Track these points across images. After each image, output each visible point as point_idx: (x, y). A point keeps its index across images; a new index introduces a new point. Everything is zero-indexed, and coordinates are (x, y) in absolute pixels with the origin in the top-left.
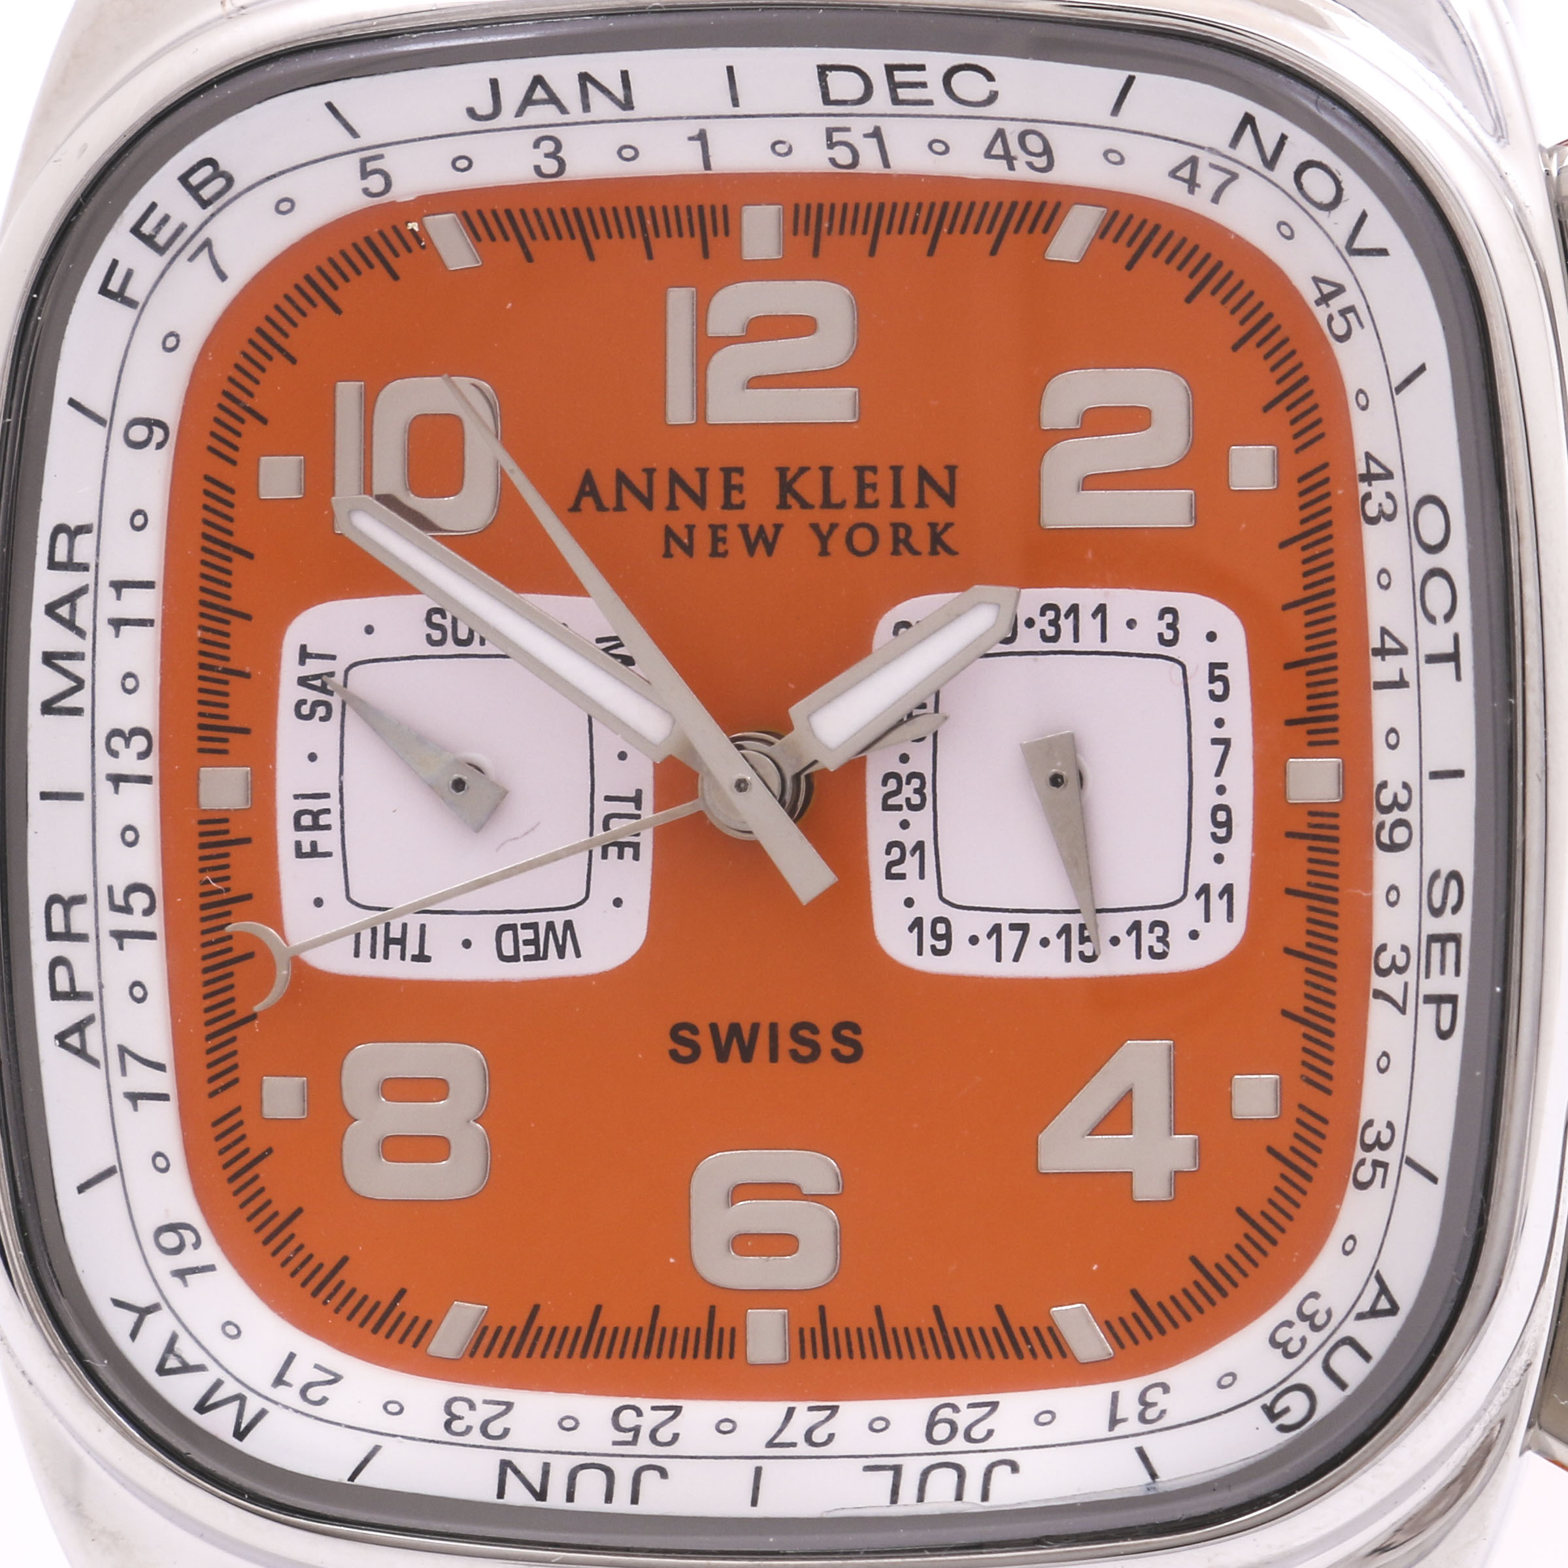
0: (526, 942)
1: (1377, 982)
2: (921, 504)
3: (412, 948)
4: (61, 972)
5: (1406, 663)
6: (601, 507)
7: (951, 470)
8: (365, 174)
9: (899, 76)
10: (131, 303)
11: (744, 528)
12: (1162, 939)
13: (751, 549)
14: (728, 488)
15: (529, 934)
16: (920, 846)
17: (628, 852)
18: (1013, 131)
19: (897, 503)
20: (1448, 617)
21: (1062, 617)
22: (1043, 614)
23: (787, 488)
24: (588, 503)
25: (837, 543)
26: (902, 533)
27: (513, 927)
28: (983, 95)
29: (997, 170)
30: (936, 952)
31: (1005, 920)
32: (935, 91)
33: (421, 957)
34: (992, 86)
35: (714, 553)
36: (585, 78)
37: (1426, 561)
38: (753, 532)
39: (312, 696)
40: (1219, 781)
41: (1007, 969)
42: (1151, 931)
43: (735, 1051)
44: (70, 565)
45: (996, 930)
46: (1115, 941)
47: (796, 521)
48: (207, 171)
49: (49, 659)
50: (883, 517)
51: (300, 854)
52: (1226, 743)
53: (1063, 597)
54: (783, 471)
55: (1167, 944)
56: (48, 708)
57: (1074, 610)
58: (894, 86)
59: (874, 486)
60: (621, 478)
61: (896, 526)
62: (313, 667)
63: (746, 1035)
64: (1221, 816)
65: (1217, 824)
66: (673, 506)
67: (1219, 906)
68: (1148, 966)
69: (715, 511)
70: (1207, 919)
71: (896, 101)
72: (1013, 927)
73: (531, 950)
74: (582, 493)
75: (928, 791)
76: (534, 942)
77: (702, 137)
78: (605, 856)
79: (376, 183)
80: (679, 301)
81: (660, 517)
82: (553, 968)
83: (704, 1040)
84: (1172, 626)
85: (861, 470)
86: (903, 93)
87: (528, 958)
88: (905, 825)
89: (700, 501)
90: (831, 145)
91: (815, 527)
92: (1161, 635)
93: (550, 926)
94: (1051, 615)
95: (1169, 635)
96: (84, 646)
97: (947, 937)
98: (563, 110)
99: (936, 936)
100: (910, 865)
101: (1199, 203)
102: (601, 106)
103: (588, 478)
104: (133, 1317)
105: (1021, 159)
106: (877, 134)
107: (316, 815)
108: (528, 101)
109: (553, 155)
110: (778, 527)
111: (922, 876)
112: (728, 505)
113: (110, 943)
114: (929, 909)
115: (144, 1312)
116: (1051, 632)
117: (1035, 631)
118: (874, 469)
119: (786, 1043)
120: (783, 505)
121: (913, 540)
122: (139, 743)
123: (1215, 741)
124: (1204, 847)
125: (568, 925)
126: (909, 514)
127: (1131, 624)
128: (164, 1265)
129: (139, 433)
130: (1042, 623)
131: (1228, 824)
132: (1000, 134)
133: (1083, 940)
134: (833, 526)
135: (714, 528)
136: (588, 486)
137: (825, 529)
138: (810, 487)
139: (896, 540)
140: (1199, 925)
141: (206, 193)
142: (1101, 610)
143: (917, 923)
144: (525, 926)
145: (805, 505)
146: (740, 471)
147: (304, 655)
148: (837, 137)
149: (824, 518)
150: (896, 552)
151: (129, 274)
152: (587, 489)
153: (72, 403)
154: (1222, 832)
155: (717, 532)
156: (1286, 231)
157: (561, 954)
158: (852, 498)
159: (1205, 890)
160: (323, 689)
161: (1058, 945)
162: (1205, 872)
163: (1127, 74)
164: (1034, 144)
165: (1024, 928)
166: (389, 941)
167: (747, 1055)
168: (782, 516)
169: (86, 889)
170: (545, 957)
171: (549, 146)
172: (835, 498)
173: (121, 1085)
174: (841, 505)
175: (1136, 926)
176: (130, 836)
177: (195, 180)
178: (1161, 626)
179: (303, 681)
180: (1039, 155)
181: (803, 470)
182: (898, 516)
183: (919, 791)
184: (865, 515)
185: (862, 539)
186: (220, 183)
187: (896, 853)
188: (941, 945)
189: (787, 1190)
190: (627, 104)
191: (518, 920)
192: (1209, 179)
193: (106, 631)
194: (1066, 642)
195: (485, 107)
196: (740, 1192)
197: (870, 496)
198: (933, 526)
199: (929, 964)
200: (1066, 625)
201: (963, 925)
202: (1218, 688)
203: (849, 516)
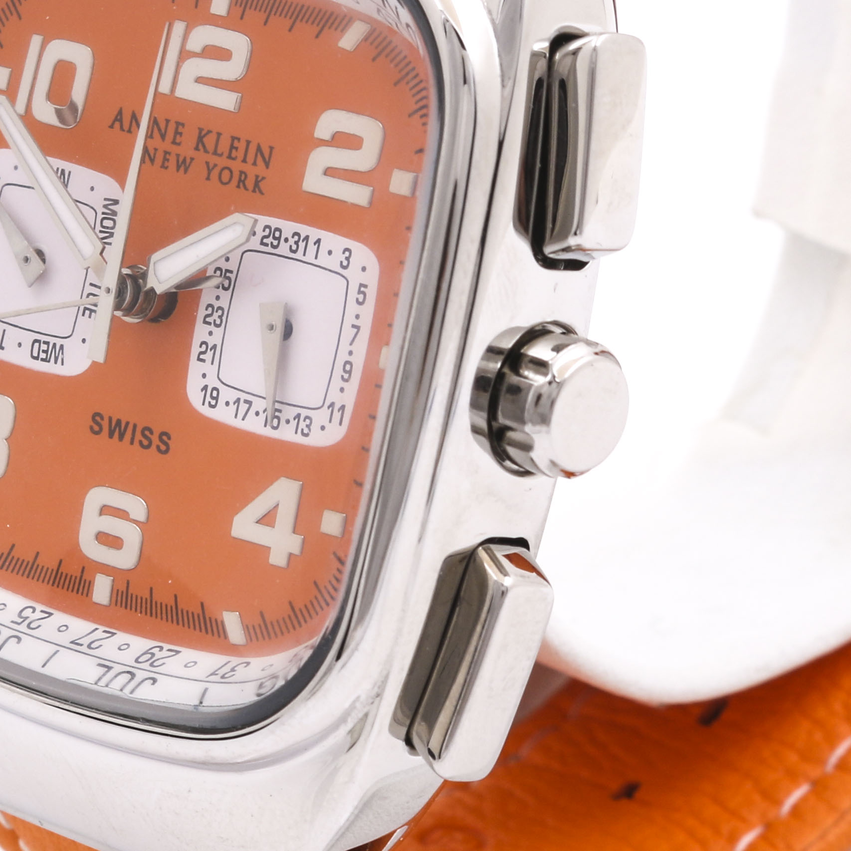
0: (44, 351)
2: (255, 164)
6: (122, 128)
7: (271, 148)
11: (178, 155)
12: (308, 426)
13: (178, 168)
15: (44, 347)
16: (215, 347)
17: (93, 315)
19: (244, 161)
21: (301, 241)
22: (293, 237)
23: (200, 139)
24: (117, 125)
25: (215, 174)
26: (243, 176)
27: (39, 342)
30: (210, 405)
31: (244, 396)
35: (163, 166)
38: (181, 160)
40: (351, 348)
41: (238, 423)
42: (304, 420)
43: (117, 434)
45: (238, 401)
46: (288, 422)
47: (200, 157)
50: (237, 166)
53: (304, 230)
54: (201, 130)
55: (310, 430)
57: (307, 238)
59: (237, 149)
61: (241, 172)
63: (123, 427)
64: (348, 367)
65: (345, 371)
67: (337, 415)
68: (299, 439)
69: (168, 144)
70: (330, 421)
72: (246, 401)
73: (43, 356)
74: (116, 120)
75: (224, 318)
76: (47, 352)
78: (83, 314)
80: (178, 28)
82: (51, 368)
83: (105, 424)
84: (348, 259)
85: (233, 138)
87: (43, 360)
88: (211, 333)
89: (163, 136)
91: (207, 163)
92: (341, 262)
93: (54, 345)
94: (296, 238)
95: (345, 263)
97: (216, 399)
99: (212, 397)
100: (208, 356)
103: (120, 112)
110: (192, 160)
111: (212, 363)
112: (174, 142)
114: (212, 382)
116: (294, 247)
117: (288, 245)
118: (239, 139)
119: (138, 436)
120: (197, 149)
121: (247, 182)
123: (354, 326)
124: (337, 382)
125: (62, 347)
126: (248, 168)
127: (330, 253)
130: (292, 241)
131: (350, 372)
133: (275, 418)
134: (215, 165)
135: (166, 153)
137: (211, 166)
138: (209, 141)
139: (240, 181)
140: (326, 423)
142: (318, 242)
143: (205, 388)
144: (45, 343)
145: (206, 151)
146: (183, 125)
150: (238, 187)
152: (119, 117)
154: (346, 376)
155: (166, 155)
157: (55, 361)
158: (226, 152)
159: (332, 405)
161: (263, 417)
162: (334, 396)
165: (250, 403)
167: (121, 437)
168: (195, 154)
170: (49, 361)
172: (219, 152)
174: (221, 155)
175: (298, 416)
178: (342, 258)
181: (209, 132)
183: (220, 317)
184: (230, 163)
185: (226, 176)
187: (204, 348)
188: (213, 402)
189: (124, 514)
191: (43, 338)
194: (299, 255)
196: (104, 510)
197: (234, 153)
198: (257, 177)
199: (207, 411)
200: (302, 245)
201: (227, 394)
202: (361, 298)
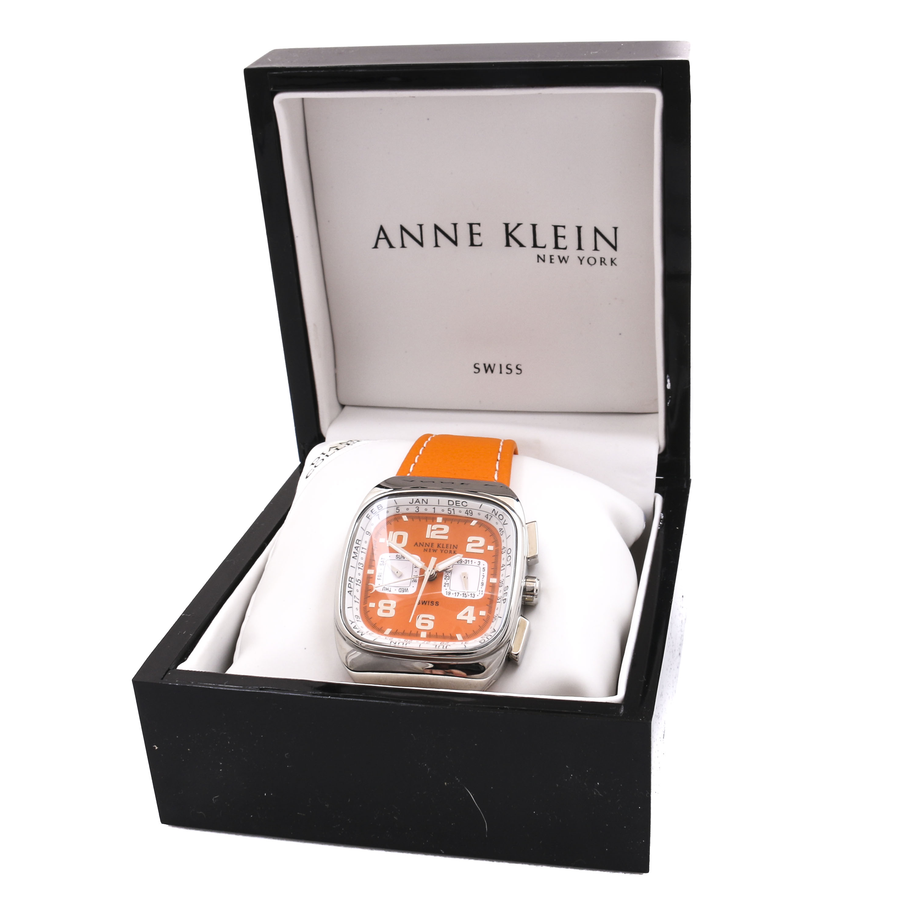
1: (498, 601)
3: (389, 590)
4: (350, 585)
5: (504, 567)
6: (417, 546)
7: (457, 545)
8: (397, 509)
9: (457, 502)
10: (369, 519)
11: (433, 549)
12: (474, 596)
13: (434, 551)
14: (432, 545)
15: (403, 589)
16: (448, 584)
17: (415, 582)
18: (468, 510)
19: (451, 548)
20: (510, 560)
22: (465, 560)
23: (438, 546)
24: (416, 545)
25: (443, 551)
27: (401, 589)
28: (465, 505)
29: (466, 515)
30: (448, 595)
32: (461, 504)
33: (390, 591)
34: (467, 504)
35: (429, 552)
36: (423, 500)
37: (508, 555)
39: (382, 563)
40: (483, 580)
41: (456, 597)
43: (424, 604)
44: (358, 544)
45: (455, 593)
46: (469, 595)
47: (439, 549)
48: (380, 506)
49: (354, 552)
50: (449, 549)
51: (378, 579)
52: (484, 576)
53: (468, 559)
54: (438, 544)
56: (353, 557)
57: (469, 561)
58: (456, 503)
59: (448, 546)
60: (420, 543)
61: (450, 551)
62: (382, 560)
63: (426, 602)
64: (482, 583)
66: (425, 546)
67: (481, 593)
68: (472, 598)
69: (430, 547)
71: (456, 505)
72: (458, 593)
73: (403, 591)
74: (415, 544)
75: (450, 578)
76: (403, 590)
77: (434, 508)
78: (412, 582)
79: (398, 511)
80: (429, 526)
81: (424, 547)
82: (405, 593)
83: (421, 602)
84: (480, 563)
85: (447, 544)
86: (457, 504)
87: (402, 592)
88: (447, 581)
89: (428, 546)
90: (448, 510)
91: (441, 550)
93: (405, 589)
96: (358, 553)
98: (420, 503)
99: (449, 593)
100: (447, 585)
101: (488, 521)
102: (424, 503)
104: (351, 622)
105: (469, 514)
106: (453, 509)
107: (380, 575)
108: (416, 502)
109: (418, 509)
110: (437, 550)
111: (448, 587)
112: (432, 547)
113: (355, 584)
114: (448, 590)
115: (352, 622)
117: (464, 562)
119: (430, 603)
120: (438, 547)
122: (362, 565)
123: (483, 576)
124: (480, 586)
125: (407, 589)
126: (452, 549)
127: (475, 563)
128: (356, 619)
129: (367, 533)
130: (465, 562)
131: (483, 584)
132: (467, 510)
133: (465, 595)
134: (443, 550)
136: (416, 544)
138: (441, 546)
140: (478, 594)
141: (379, 508)
142: (472, 561)
143: (447, 592)
145: (440, 547)
146: (433, 543)
147: (382, 559)
148: (449, 509)
149: (442, 549)
150: (450, 553)
151: (369, 516)
153: (362, 527)
154: (482, 585)
155: (430, 550)
156: (497, 523)
157: (406, 591)
158: (446, 547)
160: (383, 562)
161: (462, 595)
162: (480, 589)
163: (481, 504)
164: (471, 512)
165: (459, 593)
166: (387, 589)
167: (425, 604)
168: (437, 549)
169: (353, 577)
171: (417, 508)
172: (444, 547)
173: (354, 599)
175: (471, 594)
176: (359, 574)
177: (379, 507)
178: (478, 563)
179: (381, 561)
180: (471, 513)
181: (440, 544)
182: (451, 549)
184: (447, 549)
185: (446, 552)
186: (381, 508)
187: (445, 584)
189: (428, 619)
190: (427, 503)
191: (401, 588)
192: (489, 517)
193: (360, 552)
194: (467, 564)
195: (411, 502)
196: (423, 618)
198: (454, 550)
199: (447, 596)
200: (468, 562)
201: (452, 592)
202: (484, 570)
203: (445, 549)
